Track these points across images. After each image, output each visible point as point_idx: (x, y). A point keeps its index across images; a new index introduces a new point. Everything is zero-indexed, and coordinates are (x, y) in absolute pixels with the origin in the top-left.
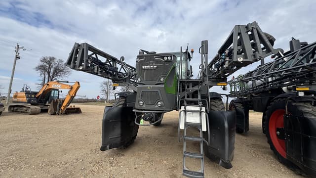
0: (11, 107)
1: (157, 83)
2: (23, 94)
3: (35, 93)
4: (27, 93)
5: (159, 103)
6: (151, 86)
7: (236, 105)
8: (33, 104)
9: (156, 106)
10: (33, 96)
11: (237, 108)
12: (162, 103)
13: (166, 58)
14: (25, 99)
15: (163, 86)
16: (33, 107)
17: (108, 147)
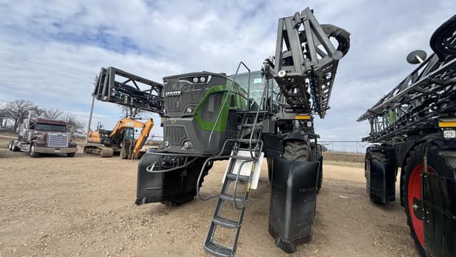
0: (87, 147)
1: (183, 115)
2: (97, 134)
3: (109, 133)
4: (102, 132)
5: (186, 143)
6: (175, 119)
7: (373, 156)
8: (106, 145)
9: (183, 148)
10: (107, 136)
11: (374, 160)
12: (190, 143)
13: (196, 80)
14: (98, 140)
15: (191, 119)
16: (105, 149)
17: (144, 200)
